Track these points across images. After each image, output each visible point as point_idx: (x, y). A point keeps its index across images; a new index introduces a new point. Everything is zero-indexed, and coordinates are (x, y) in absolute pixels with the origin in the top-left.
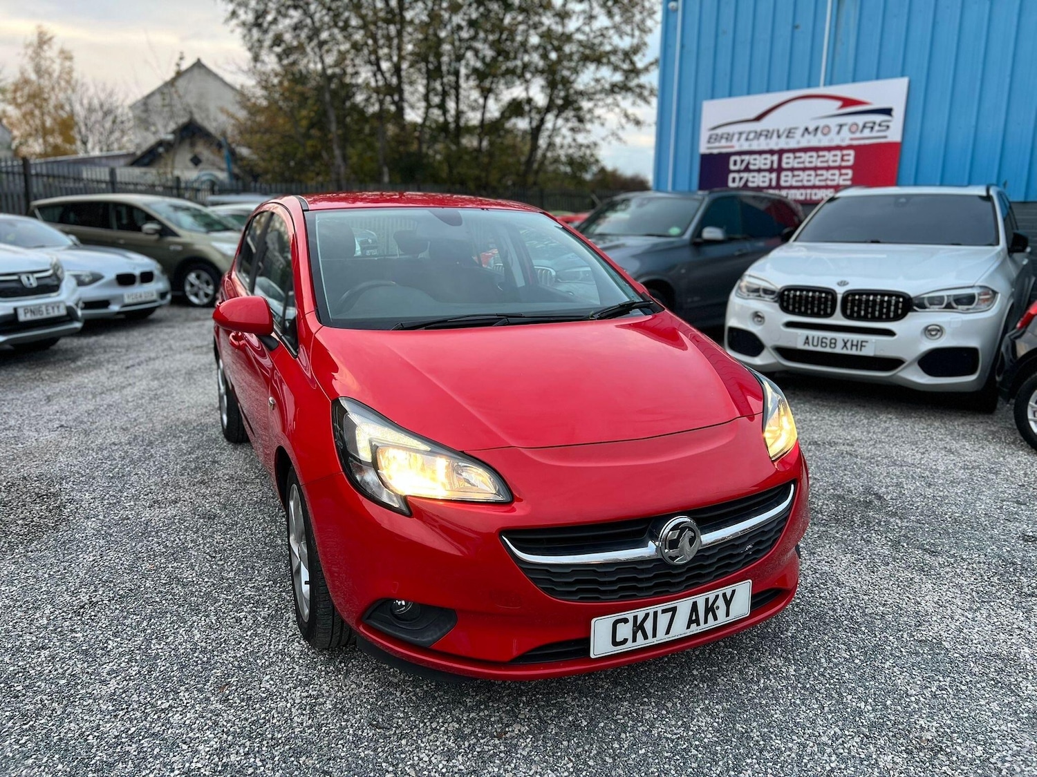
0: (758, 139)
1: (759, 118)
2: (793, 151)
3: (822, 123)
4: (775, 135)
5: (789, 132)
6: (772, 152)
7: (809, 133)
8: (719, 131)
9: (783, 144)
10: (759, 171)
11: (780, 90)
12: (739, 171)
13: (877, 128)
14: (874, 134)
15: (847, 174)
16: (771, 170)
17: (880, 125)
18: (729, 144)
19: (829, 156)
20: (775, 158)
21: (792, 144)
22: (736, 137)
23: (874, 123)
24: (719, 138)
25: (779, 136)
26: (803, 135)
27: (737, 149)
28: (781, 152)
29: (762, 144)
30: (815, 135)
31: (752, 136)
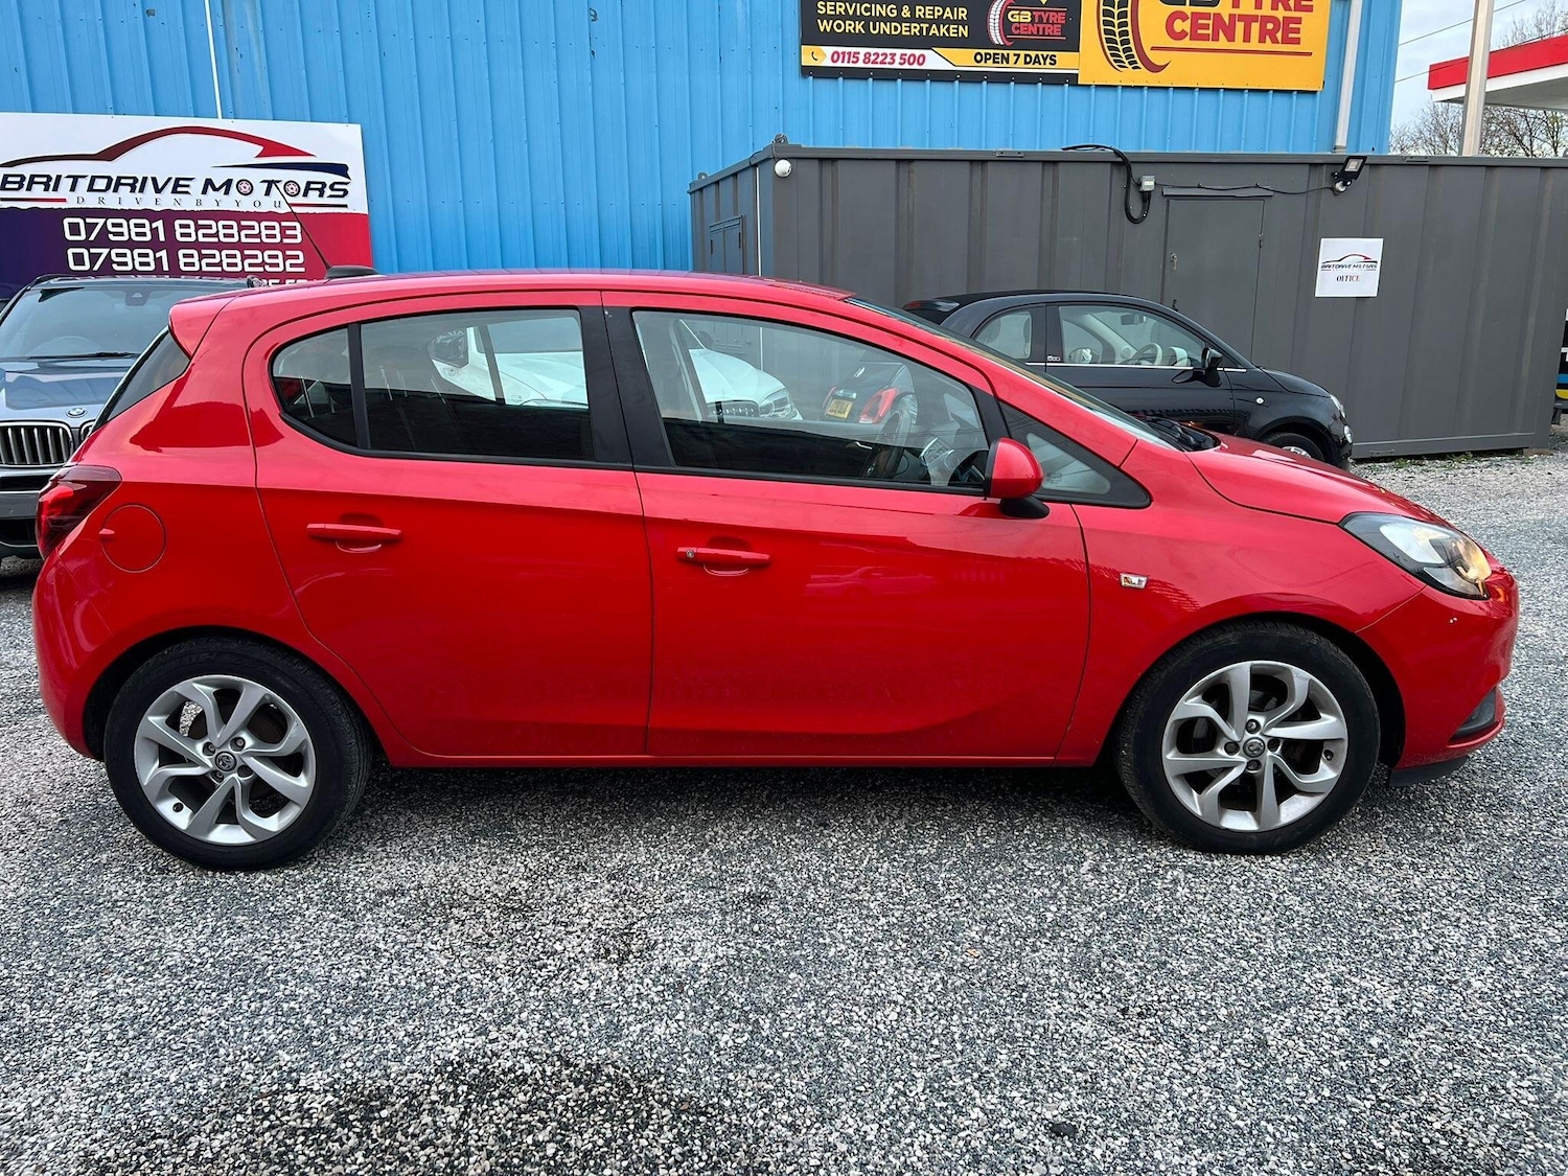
0: (115, 190)
1: (110, 154)
2: (194, 216)
3: (237, 175)
4: (149, 184)
5: (176, 185)
6: (150, 215)
7: (215, 189)
8: (27, 170)
9: (167, 201)
10: (131, 245)
11: (142, 112)
12: (86, 244)
13: (328, 192)
14: (325, 200)
15: (297, 257)
16: (155, 245)
17: (332, 187)
18: (51, 194)
19: (260, 228)
20: (159, 224)
21: (188, 203)
22: (66, 184)
23: (324, 184)
24: (26, 183)
25: (158, 190)
26: (204, 192)
27: (72, 204)
28: (169, 216)
29: (126, 199)
30: (227, 193)
31: (101, 184)
